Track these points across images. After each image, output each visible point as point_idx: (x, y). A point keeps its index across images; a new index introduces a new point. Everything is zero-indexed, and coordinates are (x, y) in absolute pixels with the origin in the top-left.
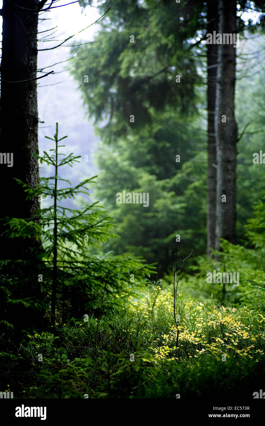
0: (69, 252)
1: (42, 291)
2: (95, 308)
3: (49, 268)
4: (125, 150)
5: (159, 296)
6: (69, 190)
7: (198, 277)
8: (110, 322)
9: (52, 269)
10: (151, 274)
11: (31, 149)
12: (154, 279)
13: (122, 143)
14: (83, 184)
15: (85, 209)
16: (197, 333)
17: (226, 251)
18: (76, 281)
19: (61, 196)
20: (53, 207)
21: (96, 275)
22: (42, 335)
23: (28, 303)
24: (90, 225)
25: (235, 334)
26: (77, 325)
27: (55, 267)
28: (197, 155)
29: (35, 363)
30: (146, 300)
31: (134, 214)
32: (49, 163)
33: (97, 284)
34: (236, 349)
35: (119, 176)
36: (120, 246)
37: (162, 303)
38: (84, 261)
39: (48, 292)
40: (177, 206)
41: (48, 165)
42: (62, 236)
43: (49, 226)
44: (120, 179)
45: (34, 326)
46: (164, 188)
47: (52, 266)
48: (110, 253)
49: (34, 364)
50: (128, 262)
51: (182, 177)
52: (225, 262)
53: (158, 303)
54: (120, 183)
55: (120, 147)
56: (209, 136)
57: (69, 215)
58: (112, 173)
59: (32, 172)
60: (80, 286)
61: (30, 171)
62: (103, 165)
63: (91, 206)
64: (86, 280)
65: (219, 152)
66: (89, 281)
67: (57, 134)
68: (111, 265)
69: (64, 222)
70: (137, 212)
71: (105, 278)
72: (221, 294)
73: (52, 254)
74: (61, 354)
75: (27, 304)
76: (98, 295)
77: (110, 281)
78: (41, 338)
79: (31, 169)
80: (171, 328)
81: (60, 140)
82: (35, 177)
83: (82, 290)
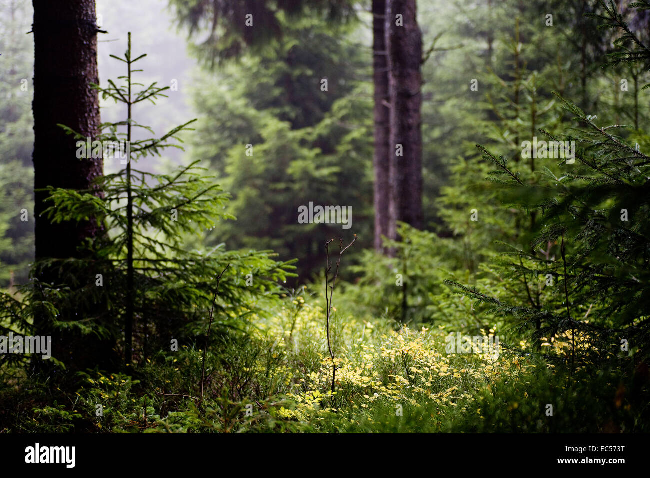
0: (153, 244)
1: (110, 309)
2: (198, 333)
3: (121, 271)
4: (238, 82)
5: (301, 313)
6: (150, 143)
7: (363, 285)
8: (223, 357)
9: (125, 273)
10: (288, 278)
11: (86, 77)
12: (292, 285)
13: (232, 68)
14: (174, 133)
15: (179, 173)
16: (364, 369)
17: (407, 241)
18: (166, 291)
19: (139, 153)
20: (125, 172)
21: (198, 280)
22: (113, 378)
23: (88, 327)
24: (185, 199)
25: (427, 369)
26: (168, 362)
27: (131, 270)
28: (357, 87)
29: (102, 424)
30: (280, 320)
31: (255, 186)
32: (117, 98)
33: (201, 296)
34: (430, 393)
35: (229, 124)
36: (233, 238)
37: (306, 324)
38: (178, 258)
39: (121, 310)
40: (325, 172)
41: (116, 102)
42: (141, 219)
43: (118, 202)
44: (231, 129)
45: (98, 366)
46: (303, 143)
47: (126, 268)
48: (221, 247)
49: (100, 426)
50: (250, 260)
51: (333, 123)
52: (405, 259)
53: (299, 324)
54: (230, 136)
55: (230, 76)
56: (375, 56)
57: (152, 184)
58: (219, 120)
59: (89, 115)
60: (172, 300)
61: (86, 112)
62: (202, 106)
63: (188, 169)
64: (182, 290)
65: (393, 82)
66: (187, 291)
67: (129, 52)
68: (221, 265)
69: (143, 195)
70: (259, 182)
71: (213, 287)
72: (400, 309)
73: (125, 249)
74: (145, 406)
75: (87, 330)
76: (201, 313)
77: (221, 291)
78: (111, 384)
79: (88, 109)
80: (322, 361)
81: (135, 60)
82: (94, 122)
83: (175, 307)
